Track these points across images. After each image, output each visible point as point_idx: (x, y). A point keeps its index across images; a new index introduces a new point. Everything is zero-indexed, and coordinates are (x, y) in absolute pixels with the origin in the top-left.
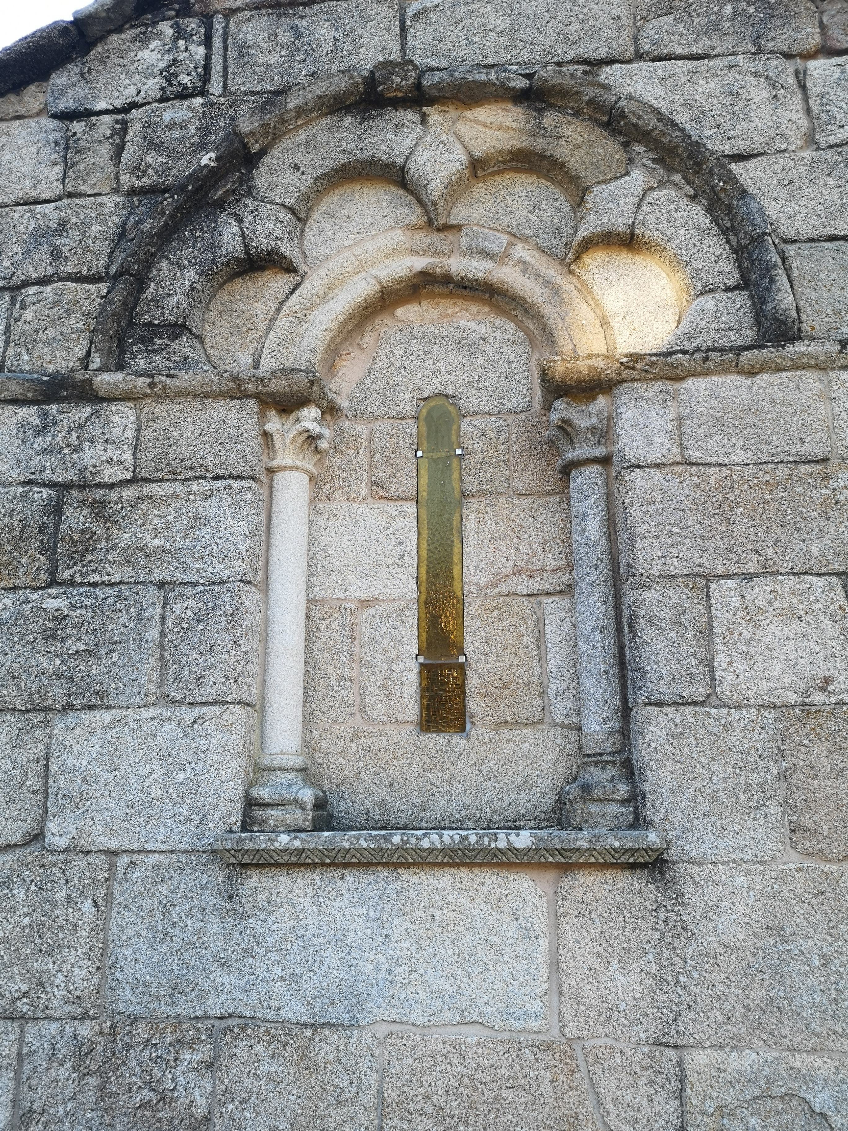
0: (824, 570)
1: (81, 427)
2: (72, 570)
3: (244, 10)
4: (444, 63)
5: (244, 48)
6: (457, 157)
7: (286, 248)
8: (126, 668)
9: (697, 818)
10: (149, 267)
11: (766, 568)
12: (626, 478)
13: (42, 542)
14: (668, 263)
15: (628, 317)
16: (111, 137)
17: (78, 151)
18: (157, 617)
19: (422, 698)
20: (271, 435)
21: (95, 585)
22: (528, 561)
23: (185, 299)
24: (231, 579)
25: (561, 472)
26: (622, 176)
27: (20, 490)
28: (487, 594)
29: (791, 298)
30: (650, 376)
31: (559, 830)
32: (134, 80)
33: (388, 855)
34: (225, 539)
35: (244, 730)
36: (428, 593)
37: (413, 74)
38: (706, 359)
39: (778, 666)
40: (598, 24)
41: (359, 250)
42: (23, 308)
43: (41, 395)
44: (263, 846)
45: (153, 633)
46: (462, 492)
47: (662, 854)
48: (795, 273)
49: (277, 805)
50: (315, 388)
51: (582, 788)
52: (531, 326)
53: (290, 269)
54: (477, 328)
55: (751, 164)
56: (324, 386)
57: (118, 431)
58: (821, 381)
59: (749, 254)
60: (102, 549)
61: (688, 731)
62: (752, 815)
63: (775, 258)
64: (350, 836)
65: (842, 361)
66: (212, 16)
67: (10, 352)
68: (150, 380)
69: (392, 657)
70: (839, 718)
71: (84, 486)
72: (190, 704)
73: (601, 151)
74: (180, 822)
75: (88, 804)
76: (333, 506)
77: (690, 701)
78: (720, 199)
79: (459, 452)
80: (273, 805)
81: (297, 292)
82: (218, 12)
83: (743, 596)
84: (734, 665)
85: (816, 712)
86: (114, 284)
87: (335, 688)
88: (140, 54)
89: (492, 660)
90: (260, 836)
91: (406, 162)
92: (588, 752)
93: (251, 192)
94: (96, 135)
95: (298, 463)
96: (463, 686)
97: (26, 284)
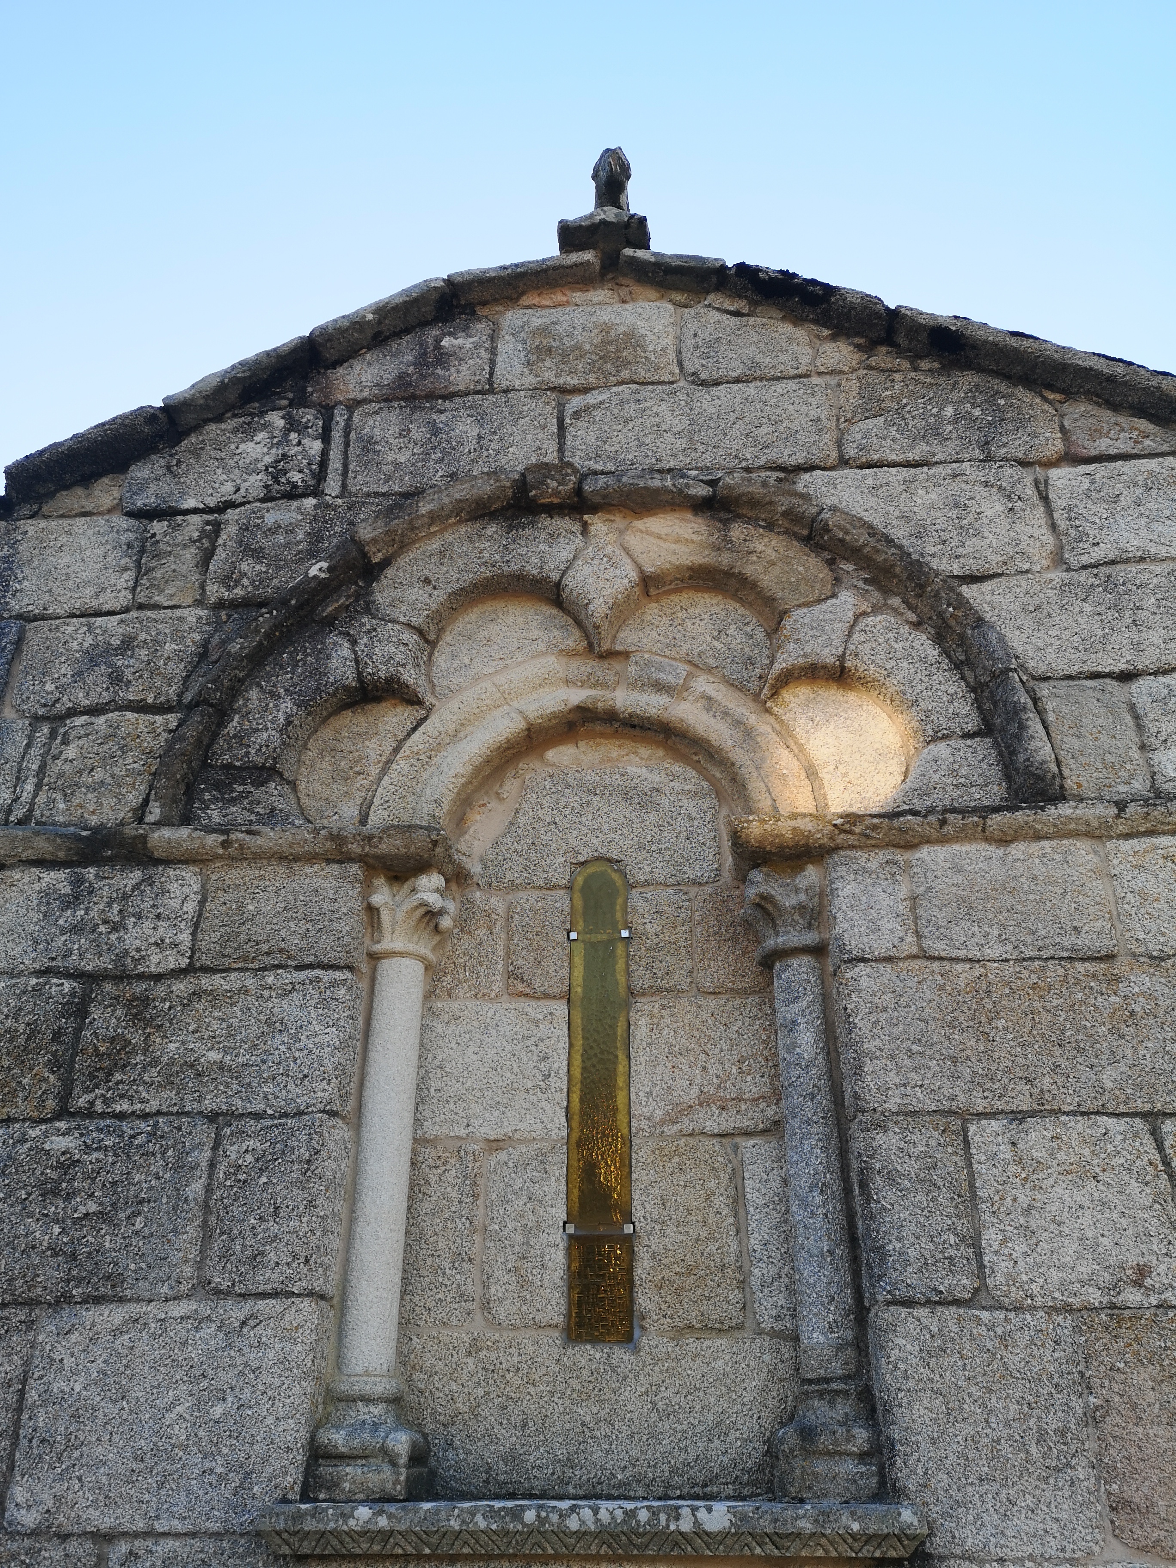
0: (1122, 1109)
1: (125, 897)
2: (93, 1095)
3: (371, 401)
4: (610, 467)
5: (368, 445)
6: (625, 573)
7: (409, 676)
8: (153, 1240)
9: (972, 1484)
10: (234, 696)
11: (1043, 1104)
12: (848, 976)
13: (54, 1054)
14: (889, 702)
15: (840, 767)
16: (199, 540)
17: (157, 556)
18: (204, 1164)
19: (570, 1288)
20: (378, 910)
21: (121, 1116)
22: (719, 1086)
23: (278, 735)
24: (310, 1110)
25: (761, 964)
26: (827, 598)
27: (34, 981)
28: (663, 1132)
29: (1048, 748)
30: (873, 842)
31: (770, 1500)
32: (232, 476)
33: (517, 1541)
34: (306, 1052)
35: (314, 1337)
36: (582, 1131)
37: (573, 478)
38: (943, 822)
39: (1071, 1248)
40: (794, 426)
41: (500, 679)
42: (65, 742)
43: (77, 854)
44: (332, 1525)
45: (196, 1188)
46: (629, 987)
47: (923, 1543)
48: (1051, 717)
49: (356, 1457)
50: (438, 850)
51: (801, 1433)
52: (718, 775)
53: (413, 700)
54: (648, 776)
55: (987, 586)
56: (450, 847)
57: (175, 904)
58: (1095, 852)
59: (991, 692)
60: (136, 1064)
61: (950, 1345)
62: (1052, 1481)
63: (1024, 699)
64: (461, 1510)
65: (1121, 828)
66: (333, 407)
67: (42, 798)
68: (222, 838)
69: (530, 1224)
70: (1164, 1328)
71: (121, 976)
72: (240, 1295)
73: (801, 569)
74: (211, 1484)
75: (76, 1454)
76: (455, 1005)
77: (950, 1298)
78: (950, 627)
79: (625, 934)
80: (350, 1457)
81: (421, 729)
82: (341, 403)
83: (1014, 1144)
84: (1010, 1245)
85: (1130, 1318)
86: (187, 715)
87: (448, 1271)
88: (242, 447)
89: (670, 1230)
90: (328, 1508)
91: (561, 578)
92: (809, 1376)
93: (369, 609)
94: (180, 538)
95: (411, 947)
96: (630, 1270)
97: (72, 713)
